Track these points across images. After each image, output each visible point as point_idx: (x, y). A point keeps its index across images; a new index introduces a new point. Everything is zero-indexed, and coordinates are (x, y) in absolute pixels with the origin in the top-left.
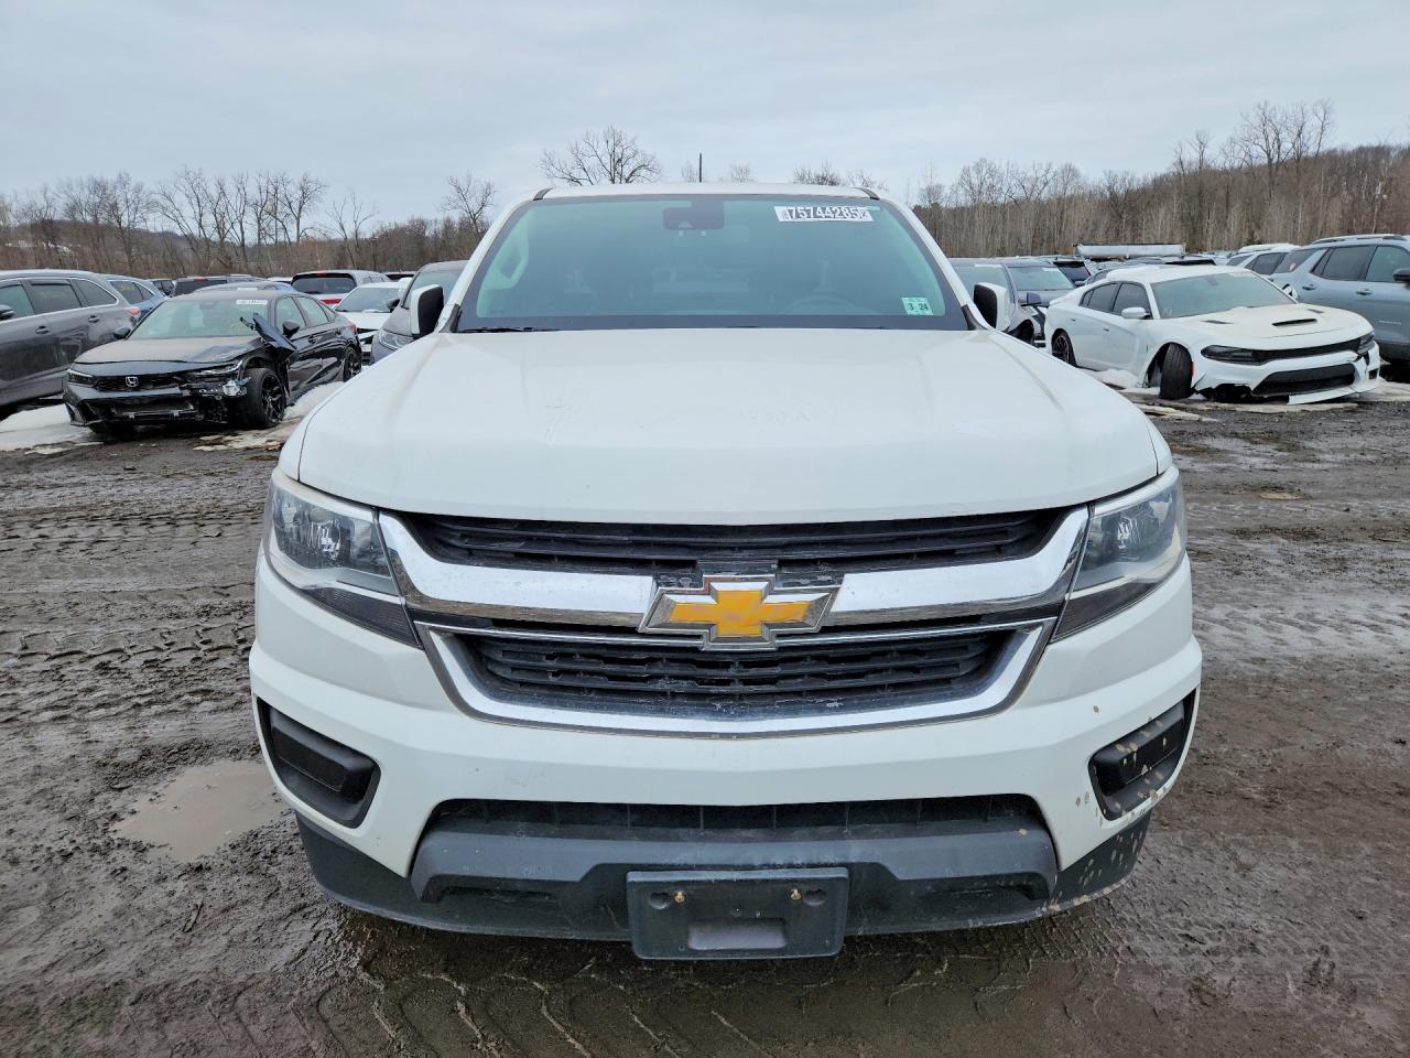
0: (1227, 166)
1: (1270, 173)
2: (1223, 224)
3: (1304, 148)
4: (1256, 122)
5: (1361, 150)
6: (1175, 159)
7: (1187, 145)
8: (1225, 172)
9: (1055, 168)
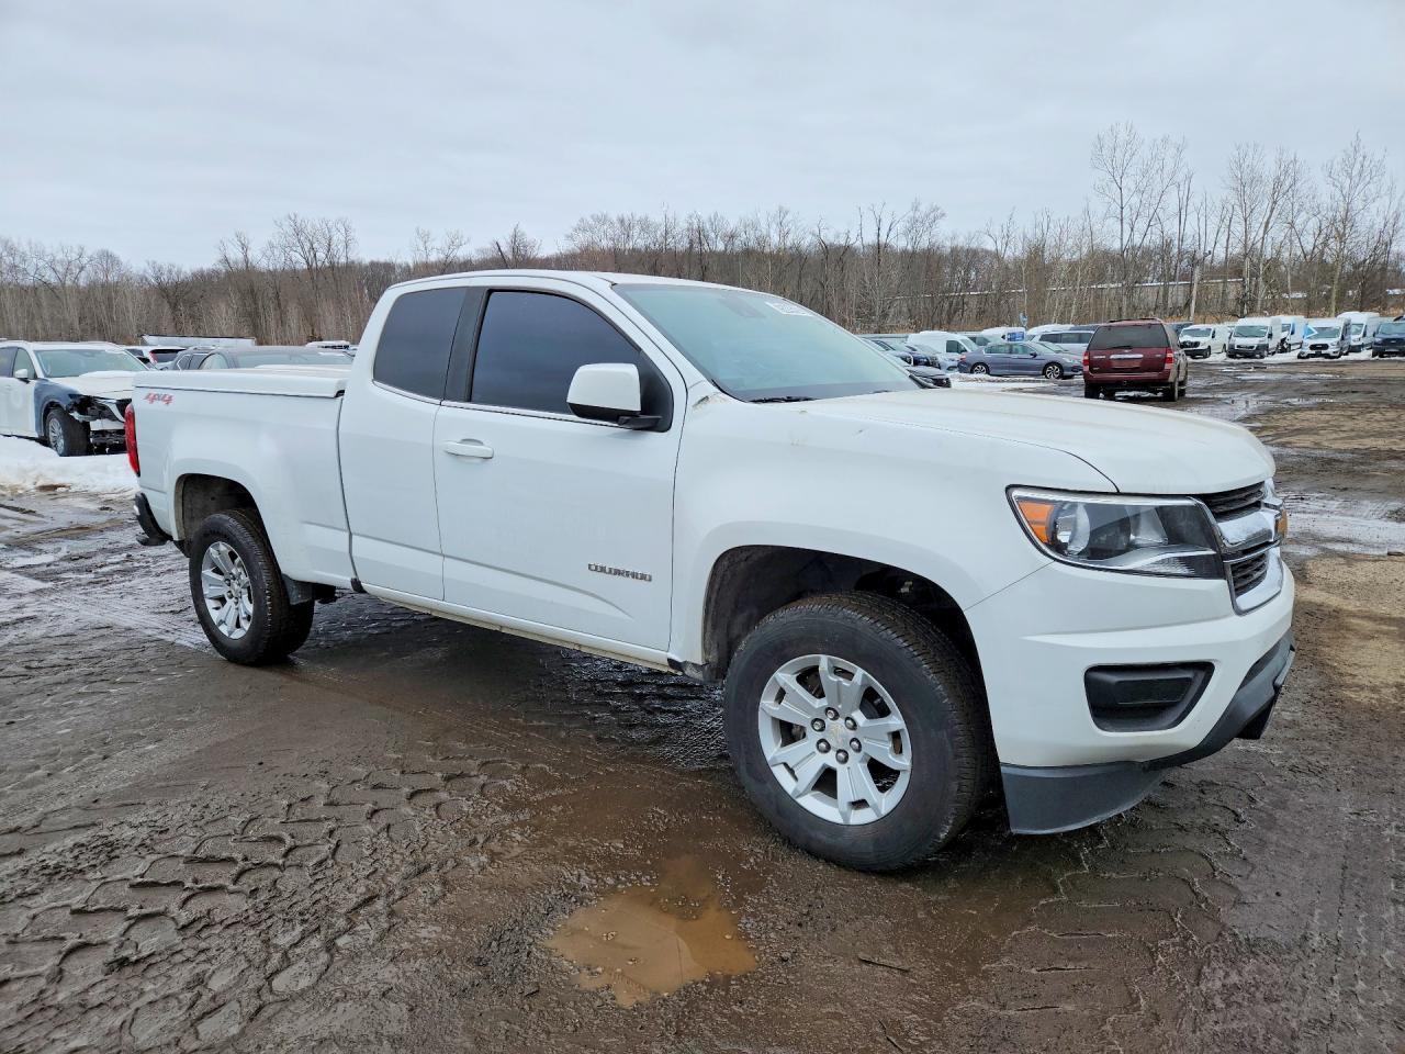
0: (271, 268)
1: (312, 278)
2: (282, 321)
3: (336, 260)
4: (290, 231)
5: (373, 264)
6: (220, 257)
7: (229, 244)
8: (272, 273)
9: (89, 252)
